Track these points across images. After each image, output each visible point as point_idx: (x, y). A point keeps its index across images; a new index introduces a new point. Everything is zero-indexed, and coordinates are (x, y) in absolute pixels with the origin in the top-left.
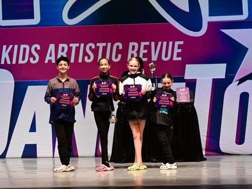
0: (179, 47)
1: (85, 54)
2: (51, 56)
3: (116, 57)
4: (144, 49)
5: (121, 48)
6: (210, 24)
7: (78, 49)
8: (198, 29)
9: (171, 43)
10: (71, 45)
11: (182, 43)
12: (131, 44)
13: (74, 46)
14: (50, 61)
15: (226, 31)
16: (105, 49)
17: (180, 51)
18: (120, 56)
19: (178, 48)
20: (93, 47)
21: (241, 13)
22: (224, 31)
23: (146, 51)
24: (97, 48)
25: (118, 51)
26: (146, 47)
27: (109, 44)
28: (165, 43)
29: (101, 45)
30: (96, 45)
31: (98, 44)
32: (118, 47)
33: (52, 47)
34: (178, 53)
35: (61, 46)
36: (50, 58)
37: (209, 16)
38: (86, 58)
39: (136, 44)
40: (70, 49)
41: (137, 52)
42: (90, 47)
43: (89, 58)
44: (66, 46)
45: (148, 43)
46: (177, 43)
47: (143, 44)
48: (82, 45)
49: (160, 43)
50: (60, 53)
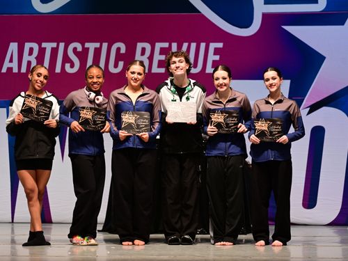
0: (217, 51)
1: (66, 59)
2: (11, 61)
3: (116, 66)
4: (161, 54)
5: (123, 51)
7: (54, 52)
8: (247, 24)
9: (203, 45)
10: (44, 45)
11: (220, 45)
12: (140, 46)
13: (48, 46)
14: (10, 69)
15: (293, 30)
16: (98, 52)
17: (217, 58)
18: (121, 64)
19: (215, 54)
20: (80, 48)
22: (287, 28)
23: (163, 57)
24: (86, 51)
25: (119, 56)
26: (163, 51)
27: (105, 45)
28: (193, 45)
29: (92, 46)
30: (83, 46)
31: (87, 45)
32: (118, 49)
33: (13, 47)
34: (214, 62)
35: (28, 46)
36: (11, 65)
37: (265, 4)
38: (67, 66)
39: (148, 46)
40: (42, 51)
41: (149, 58)
42: (75, 49)
43: (72, 66)
44: (35, 46)
45: (166, 45)
46: (213, 46)
47: (159, 46)
48: (62, 45)
49: (185, 45)
50: (26, 58)
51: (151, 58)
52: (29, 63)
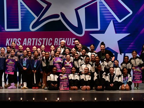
1: (38, 42)
2: (25, 43)
3: (50, 44)
5: (52, 40)
6: (86, 32)
7: (35, 40)
8: (81, 33)
9: (71, 39)
10: (33, 39)
12: (56, 39)
13: (34, 39)
14: (25, 45)
15: (92, 35)
16: (46, 40)
18: (51, 43)
19: (73, 41)
20: (41, 40)
21: (97, 28)
22: (90, 34)
24: (43, 40)
25: (51, 42)
27: (47, 39)
28: (68, 39)
29: (44, 39)
30: (42, 39)
31: (43, 39)
33: (25, 39)
34: (73, 43)
35: (29, 39)
37: (86, 29)
38: (38, 44)
39: (57, 39)
43: (39, 44)
44: (31, 39)
45: (62, 39)
46: (73, 39)
47: (60, 39)
48: (37, 39)
49: (66, 39)
50: (28, 42)
51: (58, 42)
52: (29, 43)
